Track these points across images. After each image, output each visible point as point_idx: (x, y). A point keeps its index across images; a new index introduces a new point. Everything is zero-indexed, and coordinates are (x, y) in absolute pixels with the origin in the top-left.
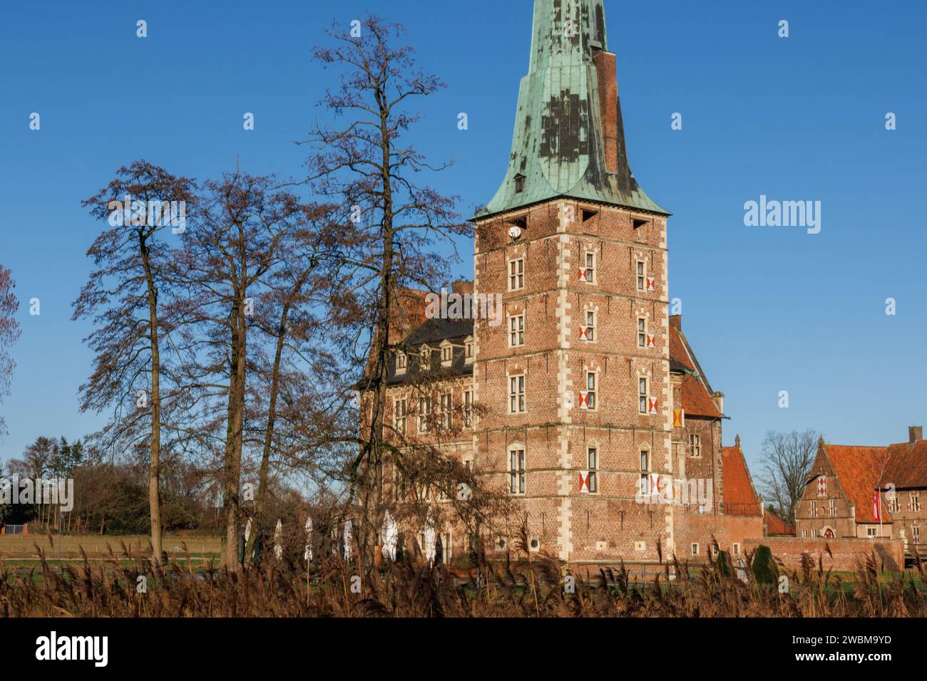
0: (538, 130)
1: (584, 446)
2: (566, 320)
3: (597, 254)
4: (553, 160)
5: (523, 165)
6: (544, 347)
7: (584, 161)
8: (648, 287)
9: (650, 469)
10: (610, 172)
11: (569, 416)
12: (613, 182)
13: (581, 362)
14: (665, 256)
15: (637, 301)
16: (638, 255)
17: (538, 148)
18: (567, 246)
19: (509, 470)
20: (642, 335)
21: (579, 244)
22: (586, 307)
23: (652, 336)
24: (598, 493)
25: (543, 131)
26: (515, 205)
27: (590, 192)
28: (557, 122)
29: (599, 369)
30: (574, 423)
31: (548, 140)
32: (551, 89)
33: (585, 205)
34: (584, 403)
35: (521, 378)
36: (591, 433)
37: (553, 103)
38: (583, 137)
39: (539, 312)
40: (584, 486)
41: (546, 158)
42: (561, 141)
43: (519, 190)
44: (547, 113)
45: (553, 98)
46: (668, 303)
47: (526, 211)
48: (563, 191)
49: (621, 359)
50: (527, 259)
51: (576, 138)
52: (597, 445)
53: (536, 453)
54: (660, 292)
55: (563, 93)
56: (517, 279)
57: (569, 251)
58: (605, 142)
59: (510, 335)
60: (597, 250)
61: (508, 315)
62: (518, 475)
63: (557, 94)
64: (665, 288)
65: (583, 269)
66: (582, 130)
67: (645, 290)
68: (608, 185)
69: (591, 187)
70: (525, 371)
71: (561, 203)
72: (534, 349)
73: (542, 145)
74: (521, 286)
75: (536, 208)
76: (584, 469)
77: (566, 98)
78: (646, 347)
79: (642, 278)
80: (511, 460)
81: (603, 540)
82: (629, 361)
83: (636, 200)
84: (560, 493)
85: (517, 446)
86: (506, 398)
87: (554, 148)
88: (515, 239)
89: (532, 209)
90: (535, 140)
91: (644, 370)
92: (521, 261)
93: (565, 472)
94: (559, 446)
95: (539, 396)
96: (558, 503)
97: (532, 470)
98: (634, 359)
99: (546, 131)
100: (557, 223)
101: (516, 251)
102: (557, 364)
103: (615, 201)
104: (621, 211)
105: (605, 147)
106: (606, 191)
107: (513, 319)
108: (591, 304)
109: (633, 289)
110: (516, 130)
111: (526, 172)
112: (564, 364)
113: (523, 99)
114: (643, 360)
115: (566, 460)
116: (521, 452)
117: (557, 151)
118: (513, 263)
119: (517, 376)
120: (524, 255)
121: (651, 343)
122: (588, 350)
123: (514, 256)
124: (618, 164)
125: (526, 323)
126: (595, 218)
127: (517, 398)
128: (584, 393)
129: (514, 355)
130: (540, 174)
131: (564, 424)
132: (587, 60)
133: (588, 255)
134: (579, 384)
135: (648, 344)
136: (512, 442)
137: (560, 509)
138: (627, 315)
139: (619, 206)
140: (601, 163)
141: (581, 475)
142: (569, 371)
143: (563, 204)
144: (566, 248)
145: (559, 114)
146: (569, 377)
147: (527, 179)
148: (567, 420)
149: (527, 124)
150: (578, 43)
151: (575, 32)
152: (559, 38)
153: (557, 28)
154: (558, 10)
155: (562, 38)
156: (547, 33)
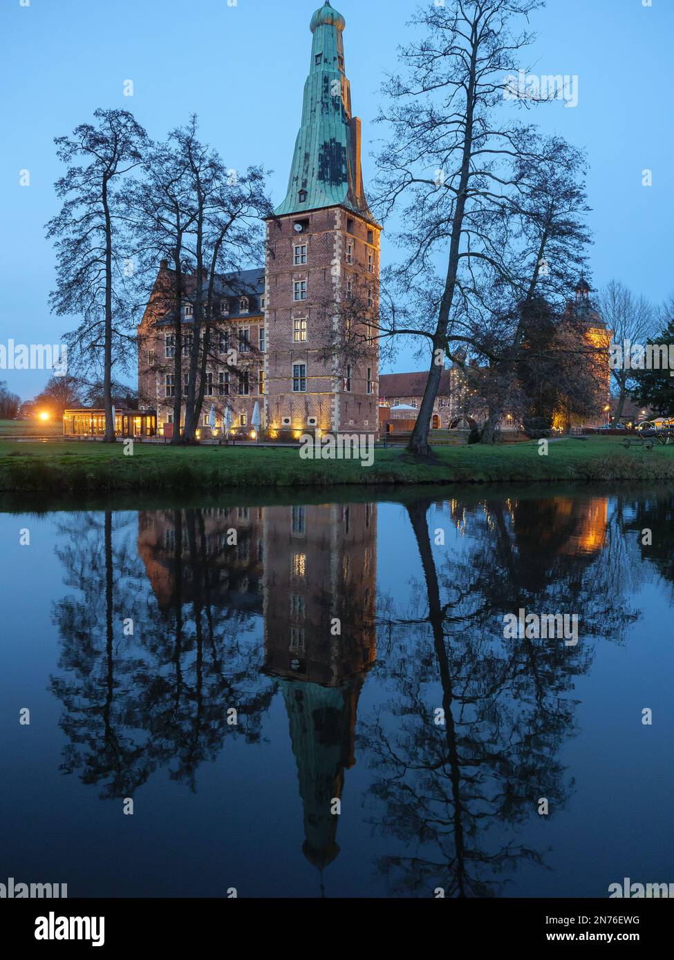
0: (315, 162)
2: (338, 285)
3: (352, 246)
4: (326, 183)
5: (304, 184)
6: (322, 301)
7: (345, 186)
10: (357, 196)
12: (359, 203)
16: (369, 251)
17: (315, 175)
19: (293, 377)
21: (345, 237)
22: (348, 279)
24: (351, 391)
25: (319, 164)
26: (299, 210)
27: (350, 207)
28: (328, 158)
29: (352, 317)
30: (341, 349)
31: (323, 170)
32: (324, 137)
33: (349, 214)
35: (303, 320)
37: (326, 146)
38: (344, 171)
39: (318, 279)
40: (345, 387)
41: (322, 181)
42: (330, 171)
43: (302, 201)
44: (322, 152)
45: (325, 143)
47: (310, 214)
48: (339, 202)
50: (310, 245)
51: (340, 170)
52: (351, 364)
53: (314, 366)
55: (331, 141)
56: (300, 258)
57: (340, 242)
58: (355, 176)
59: (294, 294)
60: (352, 244)
61: (293, 280)
62: (299, 380)
63: (328, 140)
65: (347, 255)
66: (344, 166)
68: (357, 204)
69: (350, 203)
70: (307, 316)
72: (314, 302)
73: (318, 173)
74: (303, 262)
75: (316, 213)
76: (345, 377)
77: (333, 144)
80: (295, 371)
82: (364, 314)
83: (368, 215)
84: (333, 390)
85: (299, 362)
86: (290, 332)
87: (327, 175)
88: (299, 232)
89: (313, 213)
90: (314, 169)
92: (305, 247)
93: (336, 378)
94: (334, 362)
95: (318, 331)
96: (332, 396)
97: (312, 377)
99: (321, 163)
100: (334, 222)
101: (300, 239)
103: (361, 214)
104: (363, 221)
105: (355, 179)
106: (356, 207)
107: (297, 284)
108: (350, 277)
111: (308, 188)
116: (303, 366)
117: (329, 178)
118: (299, 248)
119: (300, 319)
120: (307, 242)
123: (298, 243)
124: (360, 193)
125: (308, 286)
126: (353, 224)
127: (300, 333)
128: (346, 332)
129: (298, 306)
130: (318, 191)
132: (345, 122)
133: (348, 246)
134: (344, 326)
136: (295, 359)
137: (332, 400)
139: (361, 218)
140: (353, 190)
141: (343, 381)
143: (338, 211)
144: (338, 239)
145: (330, 154)
146: (339, 321)
147: (307, 194)
148: (339, 346)
149: (305, 158)
150: (338, 109)
151: (337, 102)
152: (327, 104)
153: (325, 97)
154: (326, 85)
155: (329, 104)
156: (319, 99)
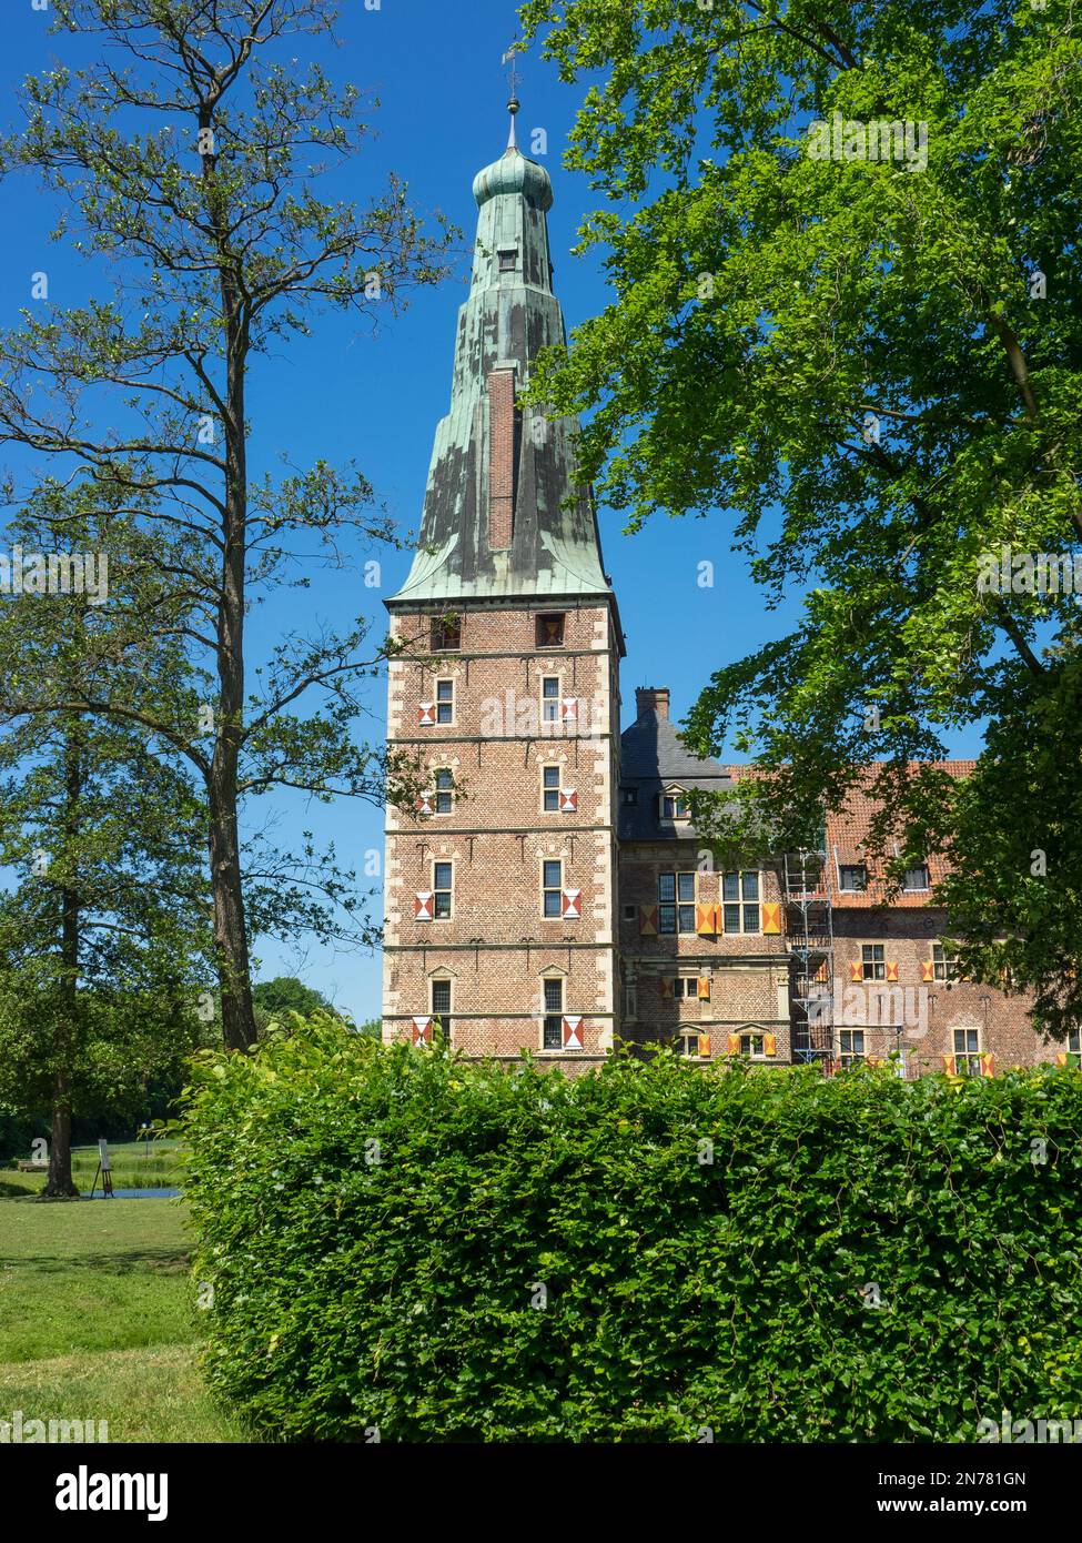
1: (424, 978)
3: (458, 680)
4: (426, 552)
7: (452, 541)
9: (565, 1008)
10: (497, 550)
11: (395, 932)
12: (502, 563)
13: (422, 846)
16: (544, 667)
20: (554, 793)
21: (423, 669)
22: (433, 761)
23: (570, 792)
25: (426, 513)
27: (450, 588)
28: (438, 494)
29: (457, 856)
30: (404, 942)
31: (427, 524)
32: (440, 449)
33: (436, 608)
34: (424, 912)
36: (440, 956)
38: (458, 507)
41: (423, 550)
42: (436, 521)
45: (440, 462)
49: (504, 836)
51: (451, 512)
52: (451, 975)
57: (402, 683)
58: (492, 506)
60: (457, 674)
65: (427, 707)
66: (458, 498)
68: (489, 569)
69: (455, 579)
76: (424, 1014)
77: (450, 458)
78: (558, 812)
83: (546, 582)
91: (551, 849)
98: (533, 833)
105: (492, 514)
106: (482, 579)
108: (444, 756)
112: (389, 854)
114: (550, 833)
121: (567, 804)
124: (517, 535)
128: (427, 895)
133: (440, 683)
134: (415, 882)
135: (562, 805)
138: (518, 764)
139: (503, 599)
140: (482, 541)
142: (397, 864)
143: (393, 615)
145: (442, 482)
146: (397, 873)
148: (392, 940)
153: (460, 360)
154: (463, 332)
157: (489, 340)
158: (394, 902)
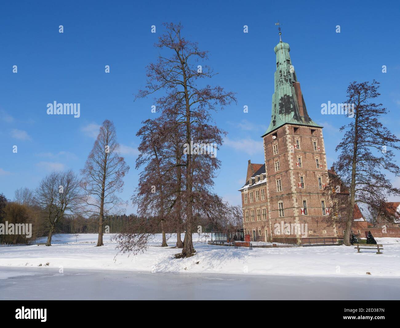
0: (278, 107)
1: (302, 200)
2: (291, 161)
3: (300, 140)
4: (283, 115)
5: (275, 118)
6: (285, 170)
7: (293, 113)
8: (318, 150)
9: (325, 207)
10: (302, 116)
11: (295, 190)
12: (303, 119)
13: (298, 173)
14: (323, 140)
15: (315, 154)
16: (314, 140)
17: (278, 112)
18: (289, 138)
19: (279, 209)
20: (318, 165)
21: (293, 137)
22: (298, 156)
23: (321, 164)
24: (308, 215)
25: (280, 107)
26: (273, 129)
27: (295, 122)
28: (284, 104)
29: (304, 175)
30: (297, 193)
31: (281, 109)
32: (281, 95)
33: (294, 126)
34: (300, 186)
35: (280, 180)
36: (304, 196)
37: (282, 99)
38: (292, 107)
39: (283, 160)
40: (303, 213)
41: (281, 114)
42: (285, 109)
43: (274, 125)
44: (280, 102)
46: (325, 154)
48: (287, 122)
49: (312, 172)
50: (278, 144)
51: (290, 107)
52: (306, 199)
53: (286, 203)
54: (323, 151)
55: (285, 96)
56: (276, 151)
57: (290, 140)
58: (299, 107)
59: (276, 168)
60: (299, 139)
61: (274, 162)
62: (282, 211)
63: (283, 96)
64: (324, 150)
65: (295, 145)
66: (291, 105)
67: (317, 150)
68: (301, 120)
69: (296, 121)
70: (281, 178)
71: (286, 126)
72: (283, 171)
73: (280, 111)
74: (277, 153)
75: (279, 129)
76: (302, 207)
77: (285, 97)
78: (319, 168)
79: (316, 147)
80: (279, 206)
81: (311, 230)
82: (314, 173)
83: (311, 124)
84: (295, 215)
85: (280, 202)
86: (276, 187)
87: (283, 111)
88: (274, 140)
89: (278, 130)
90: (278, 110)
91: (319, 175)
92: (276, 146)
93: (296, 208)
94: (293, 200)
95: (286, 185)
96: (294, 218)
97: (286, 209)
98: (316, 172)
99: (281, 107)
100: (286, 132)
101: (275, 143)
102: (290, 175)
103: (304, 124)
104: (306, 127)
105: (299, 109)
106: (301, 122)
107: (276, 163)
108: (299, 155)
109: (313, 150)
110: (272, 109)
111: (276, 120)
112: (292, 174)
113: (273, 100)
114: (319, 172)
115: (296, 204)
116: (282, 203)
117: (284, 112)
118: (274, 147)
119: (279, 180)
120: (277, 143)
121: (321, 167)
122: (300, 169)
123: (275, 144)
124: (304, 114)
125: (280, 164)
126: (298, 130)
127: (279, 187)
128: (300, 183)
129: (277, 174)
130: (280, 119)
131: (294, 193)
132: (291, 86)
133: (297, 141)
134: (298, 180)
135: (320, 167)
136: (279, 200)
137: (295, 221)
138: (312, 158)
139: (305, 126)
140: (299, 114)
141: (301, 209)
142: (294, 176)
143: (287, 126)
144: (289, 139)
145: (284, 101)
146: (294, 178)
147: (276, 122)
148: (295, 192)
149: (275, 106)
150: (288, 81)
151: (287, 79)
152: (282, 81)
153: (281, 79)
154: (281, 73)
155: (283, 81)
156: (279, 80)
157: (289, 76)
158: (294, 184)
